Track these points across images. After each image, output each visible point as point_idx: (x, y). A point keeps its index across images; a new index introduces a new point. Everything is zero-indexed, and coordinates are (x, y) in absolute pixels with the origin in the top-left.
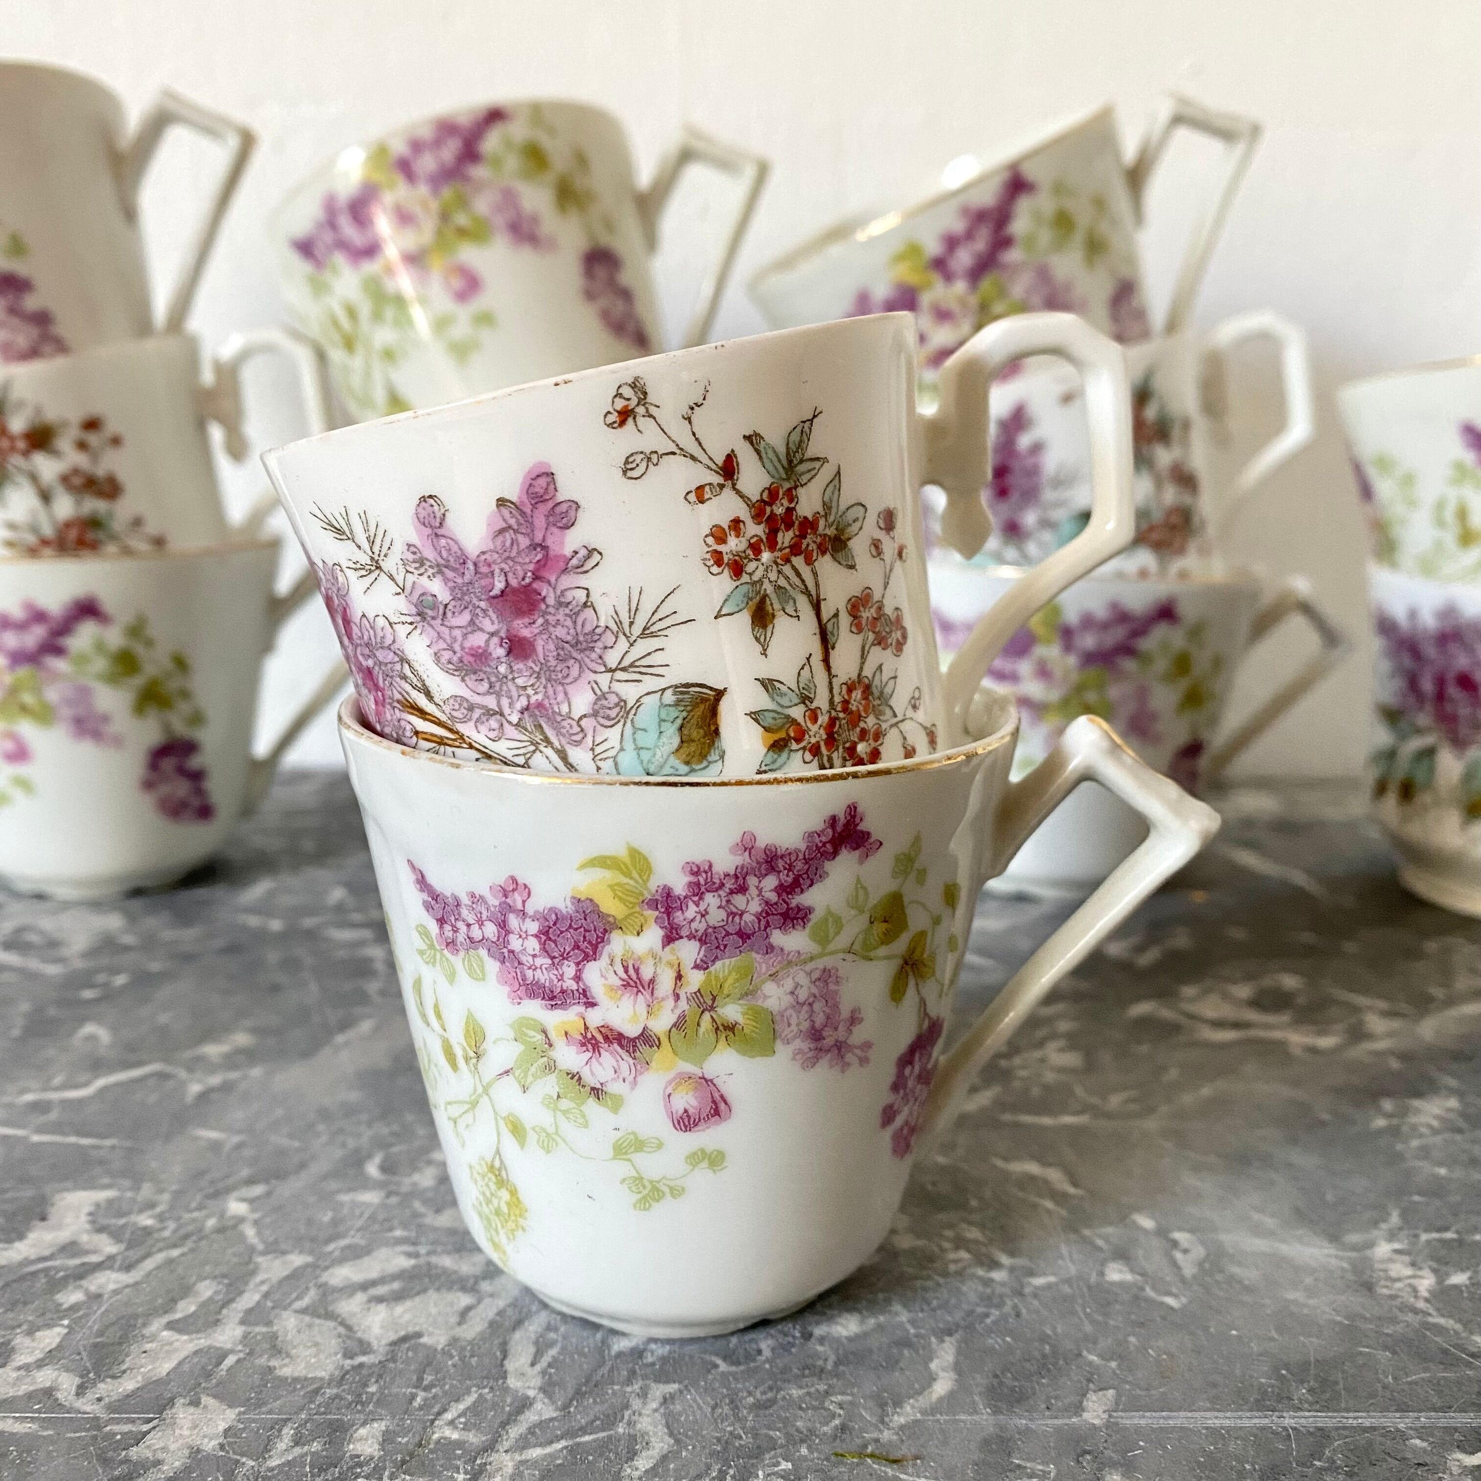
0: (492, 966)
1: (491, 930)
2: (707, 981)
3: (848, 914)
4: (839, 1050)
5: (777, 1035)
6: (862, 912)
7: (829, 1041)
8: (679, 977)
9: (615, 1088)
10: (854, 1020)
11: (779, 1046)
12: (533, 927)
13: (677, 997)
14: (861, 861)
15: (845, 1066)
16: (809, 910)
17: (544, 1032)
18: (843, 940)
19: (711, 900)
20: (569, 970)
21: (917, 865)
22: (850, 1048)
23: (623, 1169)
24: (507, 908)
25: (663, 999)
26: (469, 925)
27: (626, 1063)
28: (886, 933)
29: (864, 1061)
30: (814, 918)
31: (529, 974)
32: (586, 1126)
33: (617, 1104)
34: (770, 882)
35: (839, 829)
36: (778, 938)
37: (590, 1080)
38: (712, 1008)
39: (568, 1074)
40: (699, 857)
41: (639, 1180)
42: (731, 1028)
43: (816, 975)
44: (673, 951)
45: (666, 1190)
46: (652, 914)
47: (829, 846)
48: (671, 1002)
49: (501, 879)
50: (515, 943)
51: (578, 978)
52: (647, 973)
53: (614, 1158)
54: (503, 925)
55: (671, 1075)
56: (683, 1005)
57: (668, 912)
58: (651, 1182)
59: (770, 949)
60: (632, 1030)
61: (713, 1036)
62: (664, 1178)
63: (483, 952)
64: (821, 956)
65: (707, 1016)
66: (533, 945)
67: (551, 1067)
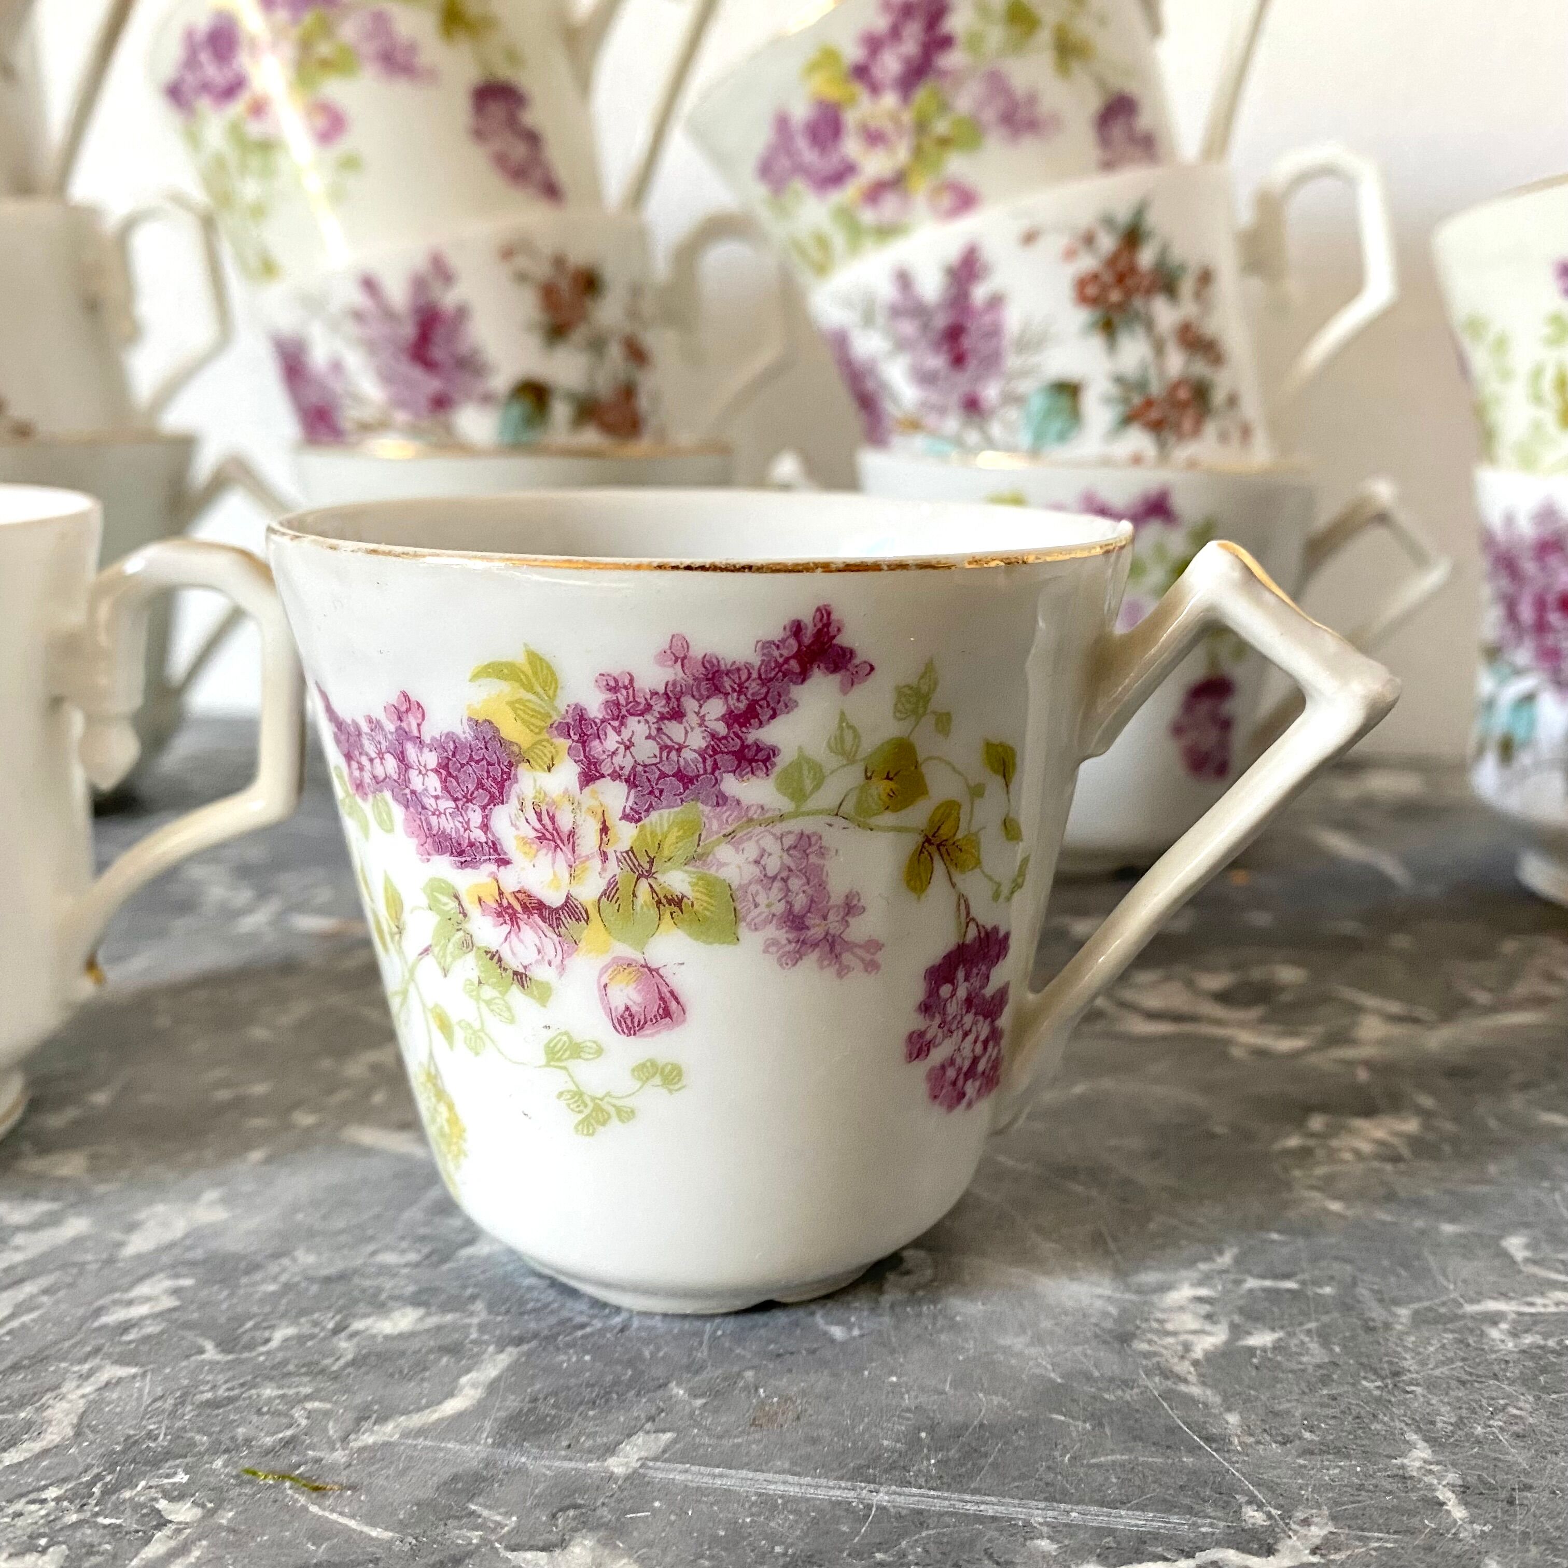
0: (398, 812)
1: (391, 763)
2: (641, 836)
3: (829, 761)
4: (832, 946)
5: (740, 916)
6: (852, 761)
7: (816, 931)
8: (605, 830)
9: (541, 973)
10: (851, 907)
11: (743, 931)
12: (431, 759)
13: (605, 857)
14: (844, 690)
15: (842, 971)
16: (773, 751)
17: (457, 897)
18: (827, 797)
19: (637, 727)
20: (475, 817)
21: (932, 706)
22: (850, 946)
23: (557, 1080)
24: (403, 735)
25: (588, 858)
26: (371, 760)
27: (550, 941)
28: (892, 795)
29: (871, 966)
30: (782, 761)
31: (434, 820)
32: (512, 1021)
33: (544, 994)
34: (716, 708)
35: (807, 640)
36: (731, 784)
37: (513, 963)
38: (649, 874)
39: (487, 952)
40: (616, 668)
41: (578, 1097)
42: (677, 902)
43: (789, 841)
44: (594, 792)
45: (612, 1111)
46: (564, 743)
47: (794, 665)
48: (597, 862)
49: (393, 698)
50: (416, 782)
51: (485, 827)
52: (565, 822)
53: (548, 1065)
54: (401, 758)
55: (607, 959)
56: (613, 867)
57: (583, 741)
58: (593, 1099)
59: (721, 800)
60: (555, 899)
61: (654, 912)
62: (608, 1094)
63: (388, 795)
64: (796, 814)
65: (644, 885)
66: (433, 783)
67: (468, 944)
